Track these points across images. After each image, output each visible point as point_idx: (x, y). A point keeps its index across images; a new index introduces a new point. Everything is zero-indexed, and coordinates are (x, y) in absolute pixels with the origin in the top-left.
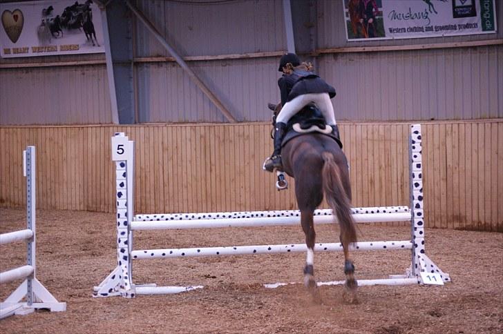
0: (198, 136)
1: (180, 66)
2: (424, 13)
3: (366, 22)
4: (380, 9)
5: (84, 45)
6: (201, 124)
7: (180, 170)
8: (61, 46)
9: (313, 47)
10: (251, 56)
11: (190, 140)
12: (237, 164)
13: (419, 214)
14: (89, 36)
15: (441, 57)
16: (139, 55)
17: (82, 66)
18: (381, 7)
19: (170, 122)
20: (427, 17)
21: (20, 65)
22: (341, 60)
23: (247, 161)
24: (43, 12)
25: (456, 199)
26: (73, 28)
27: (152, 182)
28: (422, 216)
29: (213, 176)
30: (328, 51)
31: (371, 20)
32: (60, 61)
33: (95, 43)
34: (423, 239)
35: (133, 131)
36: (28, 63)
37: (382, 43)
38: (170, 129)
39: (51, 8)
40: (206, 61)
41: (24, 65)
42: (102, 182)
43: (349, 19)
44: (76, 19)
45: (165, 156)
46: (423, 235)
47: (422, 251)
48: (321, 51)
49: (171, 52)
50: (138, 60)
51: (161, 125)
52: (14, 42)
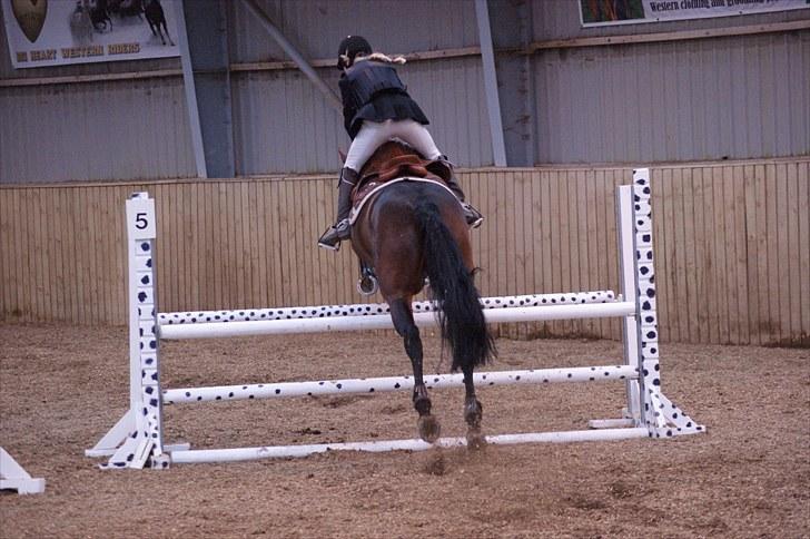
1: (305, 76)
5: (148, 43)
7: (308, 255)
8: (110, 47)
9: (525, 37)
10: (423, 57)
11: (324, 203)
13: (649, 319)
14: (155, 28)
15: (739, 51)
16: (240, 59)
17: (146, 79)
19: (292, 173)
21: (44, 81)
22: (572, 60)
25: (763, 294)
26: (128, 14)
27: (263, 278)
28: (655, 323)
30: (550, 45)
32: (110, 72)
33: (166, 39)
34: (657, 362)
35: (230, 190)
36: (57, 76)
37: (639, 28)
38: (290, 184)
41: (50, 80)
42: (181, 277)
45: (284, 230)
46: (656, 354)
47: (656, 382)
48: (538, 46)
49: (291, 53)
50: (239, 67)
51: (275, 178)
52: (33, 41)
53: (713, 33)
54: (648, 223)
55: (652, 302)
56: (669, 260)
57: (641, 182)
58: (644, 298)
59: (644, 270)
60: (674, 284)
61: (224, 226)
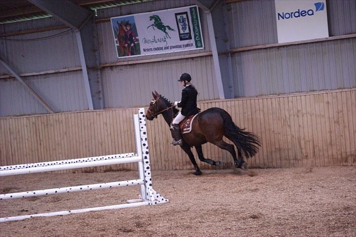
0: (31, 124)
1: (18, 80)
2: (163, 38)
3: (129, 46)
4: (137, 38)
6: (33, 116)
7: (21, 146)
9: (98, 63)
10: (61, 71)
11: (27, 126)
12: (56, 139)
13: (147, 162)
15: (174, 65)
18: (138, 36)
19: (14, 116)
20: (165, 41)
22: (115, 70)
23: (62, 137)
27: (5, 154)
28: (149, 163)
29: (42, 148)
30: (107, 65)
31: (132, 45)
34: (150, 177)
37: (138, 58)
38: (14, 120)
40: (34, 76)
43: (118, 44)
45: (12, 137)
46: (150, 175)
47: (150, 185)
48: (102, 66)
49: (12, 72)
51: (8, 118)
53: (165, 59)
54: (145, 127)
55: (148, 156)
56: (153, 141)
57: (142, 113)
58: (145, 155)
59: (144, 145)
60: (156, 149)
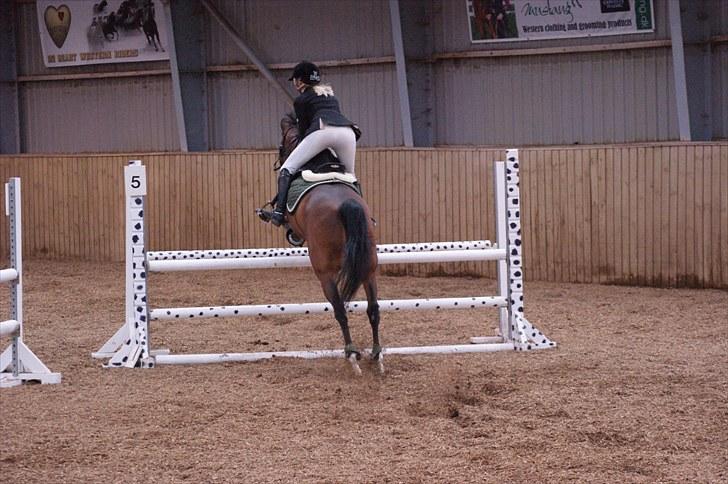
1: (264, 77)
3: (494, 18)
4: (511, 2)
5: (144, 50)
8: (116, 53)
9: (429, 49)
10: (351, 63)
14: (151, 38)
16: (214, 62)
17: (144, 76)
19: (251, 149)
21: (68, 77)
24: (94, 9)
26: (130, 28)
30: (448, 56)
31: (500, 16)
32: (116, 71)
35: (205, 161)
36: (77, 73)
37: (514, 45)
39: (104, 4)
41: (72, 76)
44: (133, 17)
48: (438, 56)
49: (253, 59)
50: (213, 69)
51: (238, 152)
52: (60, 46)
53: (569, 50)
56: (533, 219)
60: (536, 237)
61: (200, 188)
